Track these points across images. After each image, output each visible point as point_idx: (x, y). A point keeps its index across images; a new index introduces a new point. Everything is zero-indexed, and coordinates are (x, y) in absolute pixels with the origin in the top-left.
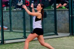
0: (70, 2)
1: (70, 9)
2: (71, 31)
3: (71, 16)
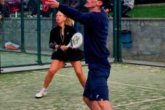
0: (116, 3)
1: (116, 18)
2: (116, 54)
3: (116, 29)
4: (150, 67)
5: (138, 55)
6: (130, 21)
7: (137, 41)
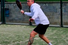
4: (20, 26)
5: (12, 20)
6: (8, 3)
7: (12, 13)
